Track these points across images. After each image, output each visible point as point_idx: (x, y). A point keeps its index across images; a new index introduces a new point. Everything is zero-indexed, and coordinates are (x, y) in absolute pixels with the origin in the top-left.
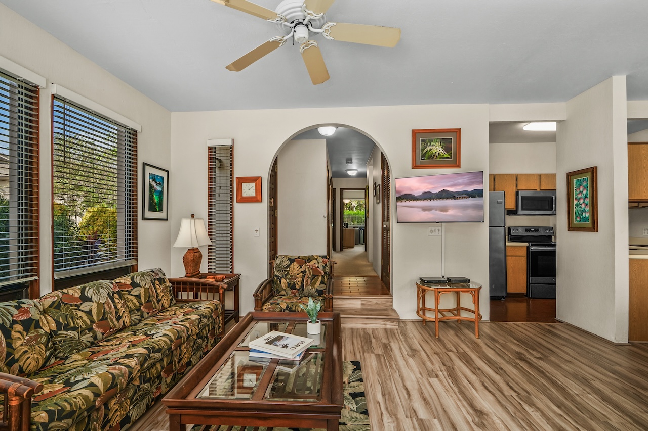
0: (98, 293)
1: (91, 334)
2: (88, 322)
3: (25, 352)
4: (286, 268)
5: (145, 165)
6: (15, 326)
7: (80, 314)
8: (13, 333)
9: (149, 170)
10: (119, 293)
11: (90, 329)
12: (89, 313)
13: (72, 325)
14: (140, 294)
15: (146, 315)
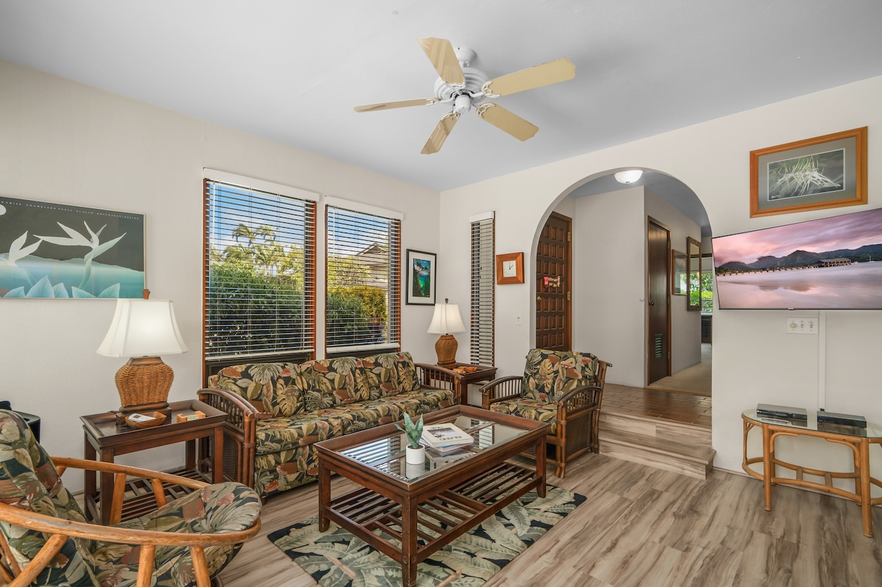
0: (343, 366)
1: (331, 398)
2: (330, 388)
3: (284, 399)
4: (536, 365)
5: (408, 251)
6: (279, 380)
7: (325, 380)
8: (278, 384)
9: (413, 256)
10: (361, 369)
11: (331, 394)
12: (332, 381)
13: (318, 387)
14: (380, 374)
15: (384, 393)
